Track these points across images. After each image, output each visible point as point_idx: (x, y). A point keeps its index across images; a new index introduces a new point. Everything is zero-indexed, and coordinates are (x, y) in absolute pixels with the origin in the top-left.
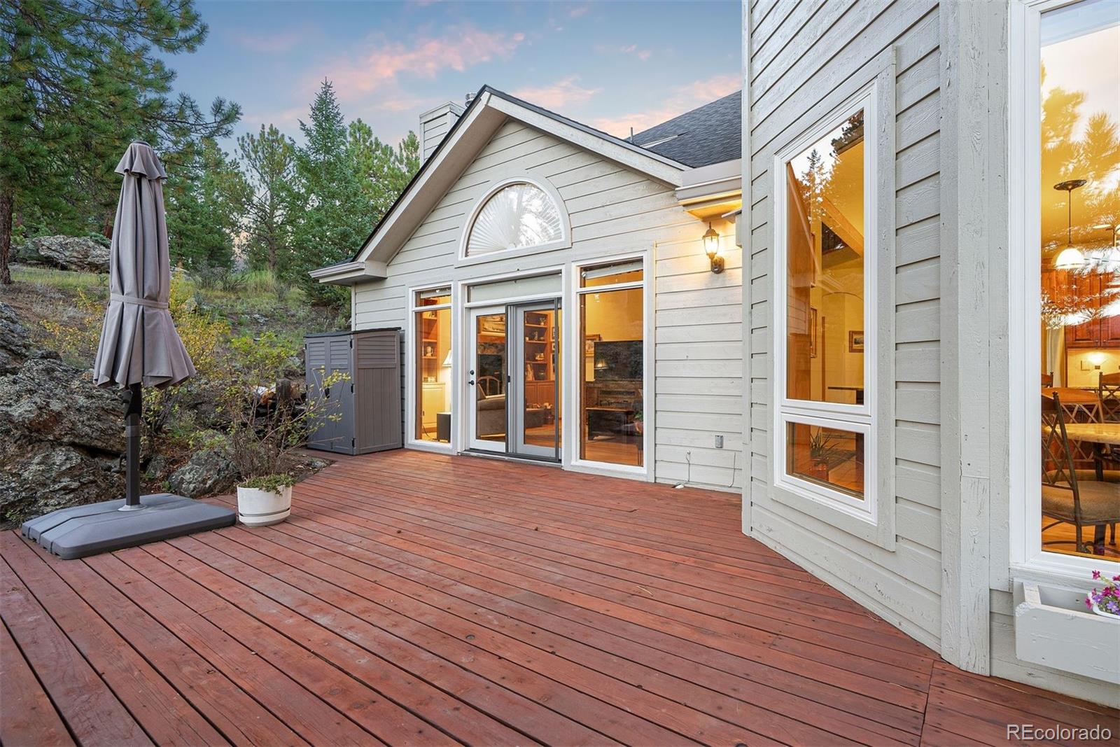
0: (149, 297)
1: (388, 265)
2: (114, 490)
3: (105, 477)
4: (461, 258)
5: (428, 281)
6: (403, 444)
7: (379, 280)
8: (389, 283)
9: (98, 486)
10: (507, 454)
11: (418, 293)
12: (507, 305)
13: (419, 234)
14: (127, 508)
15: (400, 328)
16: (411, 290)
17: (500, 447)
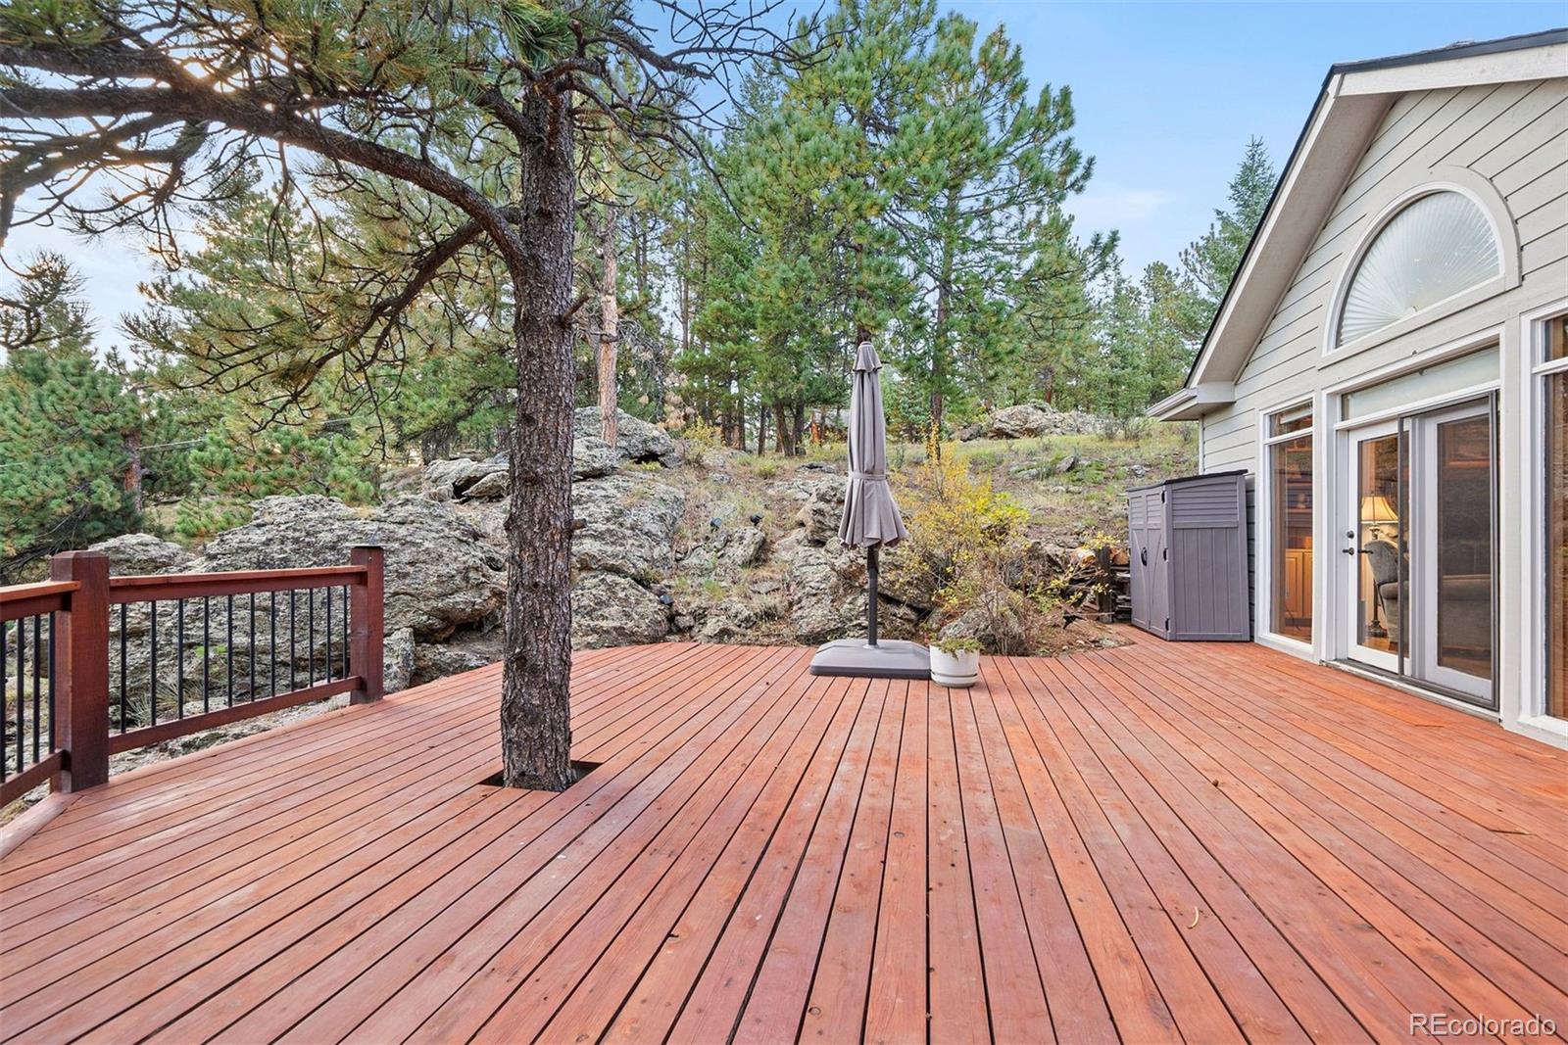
0: (867, 472)
1: (1236, 384)
2: (897, 633)
3: (892, 621)
4: (1329, 353)
5: (1283, 397)
6: (1252, 637)
7: (1227, 406)
8: (1237, 408)
9: (885, 628)
10: (1400, 675)
11: (1274, 417)
12: (1401, 419)
13: (1271, 331)
14: (867, 646)
15: (1246, 471)
16: (1262, 413)
17: (1389, 661)
